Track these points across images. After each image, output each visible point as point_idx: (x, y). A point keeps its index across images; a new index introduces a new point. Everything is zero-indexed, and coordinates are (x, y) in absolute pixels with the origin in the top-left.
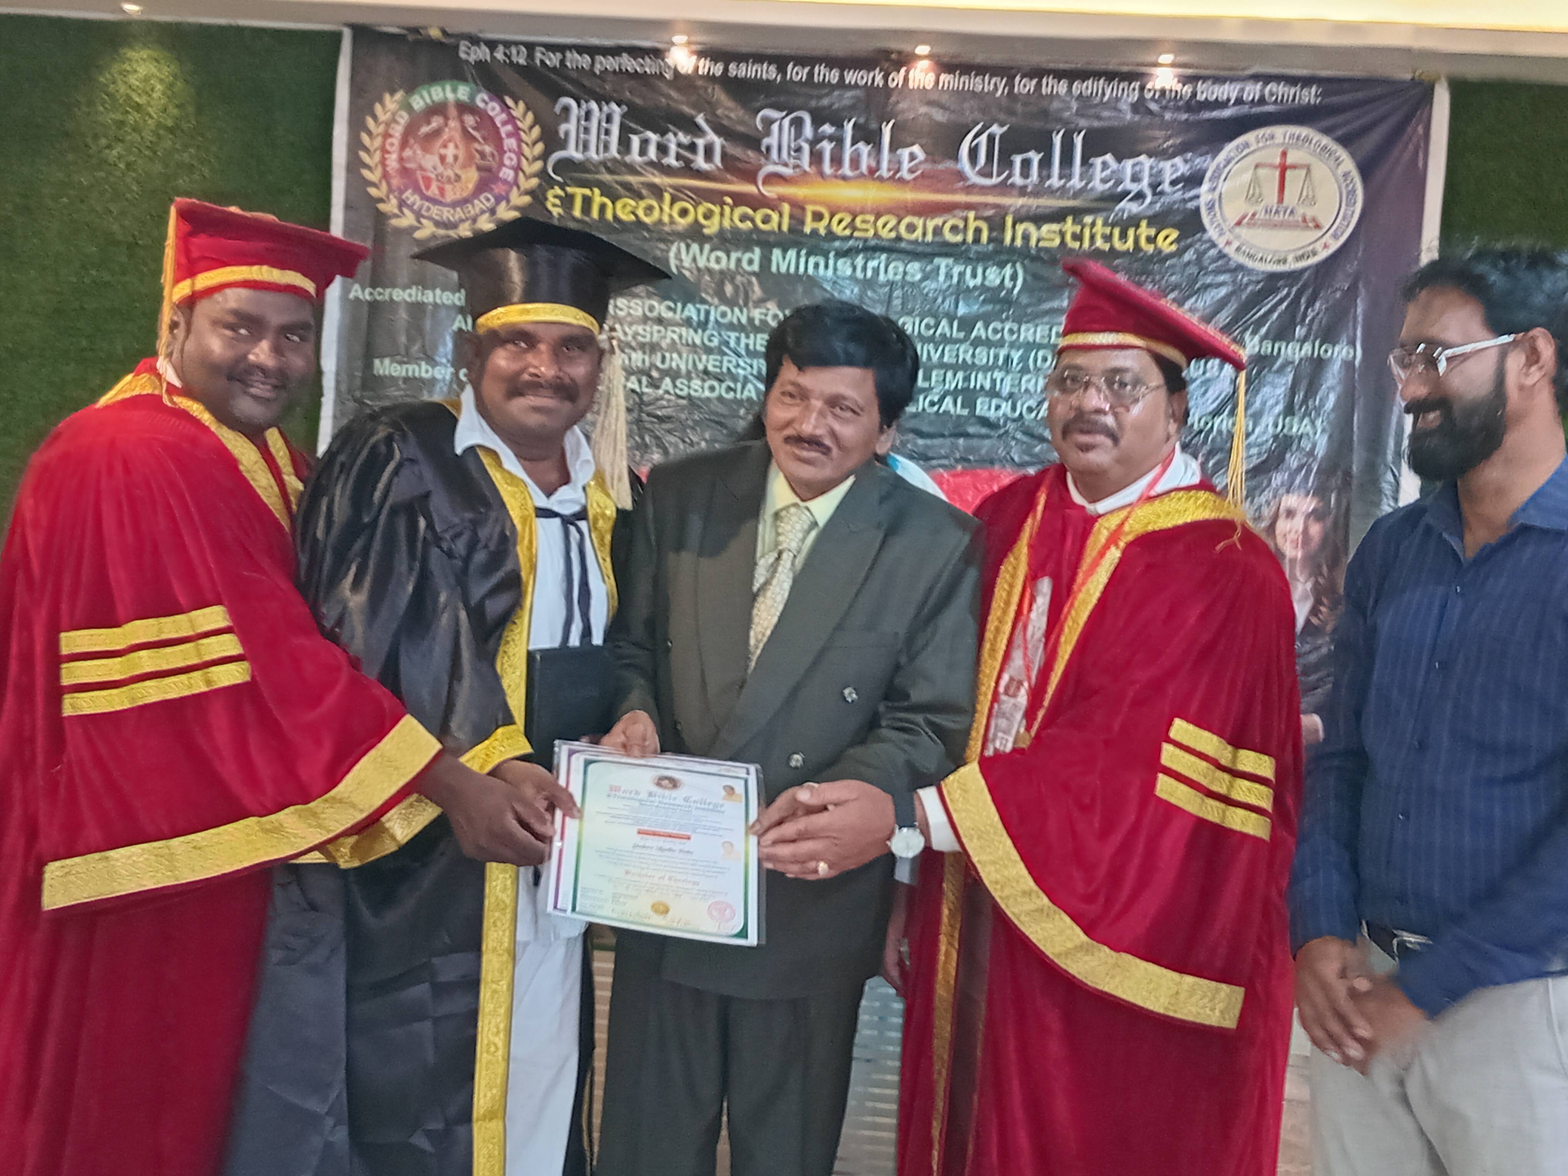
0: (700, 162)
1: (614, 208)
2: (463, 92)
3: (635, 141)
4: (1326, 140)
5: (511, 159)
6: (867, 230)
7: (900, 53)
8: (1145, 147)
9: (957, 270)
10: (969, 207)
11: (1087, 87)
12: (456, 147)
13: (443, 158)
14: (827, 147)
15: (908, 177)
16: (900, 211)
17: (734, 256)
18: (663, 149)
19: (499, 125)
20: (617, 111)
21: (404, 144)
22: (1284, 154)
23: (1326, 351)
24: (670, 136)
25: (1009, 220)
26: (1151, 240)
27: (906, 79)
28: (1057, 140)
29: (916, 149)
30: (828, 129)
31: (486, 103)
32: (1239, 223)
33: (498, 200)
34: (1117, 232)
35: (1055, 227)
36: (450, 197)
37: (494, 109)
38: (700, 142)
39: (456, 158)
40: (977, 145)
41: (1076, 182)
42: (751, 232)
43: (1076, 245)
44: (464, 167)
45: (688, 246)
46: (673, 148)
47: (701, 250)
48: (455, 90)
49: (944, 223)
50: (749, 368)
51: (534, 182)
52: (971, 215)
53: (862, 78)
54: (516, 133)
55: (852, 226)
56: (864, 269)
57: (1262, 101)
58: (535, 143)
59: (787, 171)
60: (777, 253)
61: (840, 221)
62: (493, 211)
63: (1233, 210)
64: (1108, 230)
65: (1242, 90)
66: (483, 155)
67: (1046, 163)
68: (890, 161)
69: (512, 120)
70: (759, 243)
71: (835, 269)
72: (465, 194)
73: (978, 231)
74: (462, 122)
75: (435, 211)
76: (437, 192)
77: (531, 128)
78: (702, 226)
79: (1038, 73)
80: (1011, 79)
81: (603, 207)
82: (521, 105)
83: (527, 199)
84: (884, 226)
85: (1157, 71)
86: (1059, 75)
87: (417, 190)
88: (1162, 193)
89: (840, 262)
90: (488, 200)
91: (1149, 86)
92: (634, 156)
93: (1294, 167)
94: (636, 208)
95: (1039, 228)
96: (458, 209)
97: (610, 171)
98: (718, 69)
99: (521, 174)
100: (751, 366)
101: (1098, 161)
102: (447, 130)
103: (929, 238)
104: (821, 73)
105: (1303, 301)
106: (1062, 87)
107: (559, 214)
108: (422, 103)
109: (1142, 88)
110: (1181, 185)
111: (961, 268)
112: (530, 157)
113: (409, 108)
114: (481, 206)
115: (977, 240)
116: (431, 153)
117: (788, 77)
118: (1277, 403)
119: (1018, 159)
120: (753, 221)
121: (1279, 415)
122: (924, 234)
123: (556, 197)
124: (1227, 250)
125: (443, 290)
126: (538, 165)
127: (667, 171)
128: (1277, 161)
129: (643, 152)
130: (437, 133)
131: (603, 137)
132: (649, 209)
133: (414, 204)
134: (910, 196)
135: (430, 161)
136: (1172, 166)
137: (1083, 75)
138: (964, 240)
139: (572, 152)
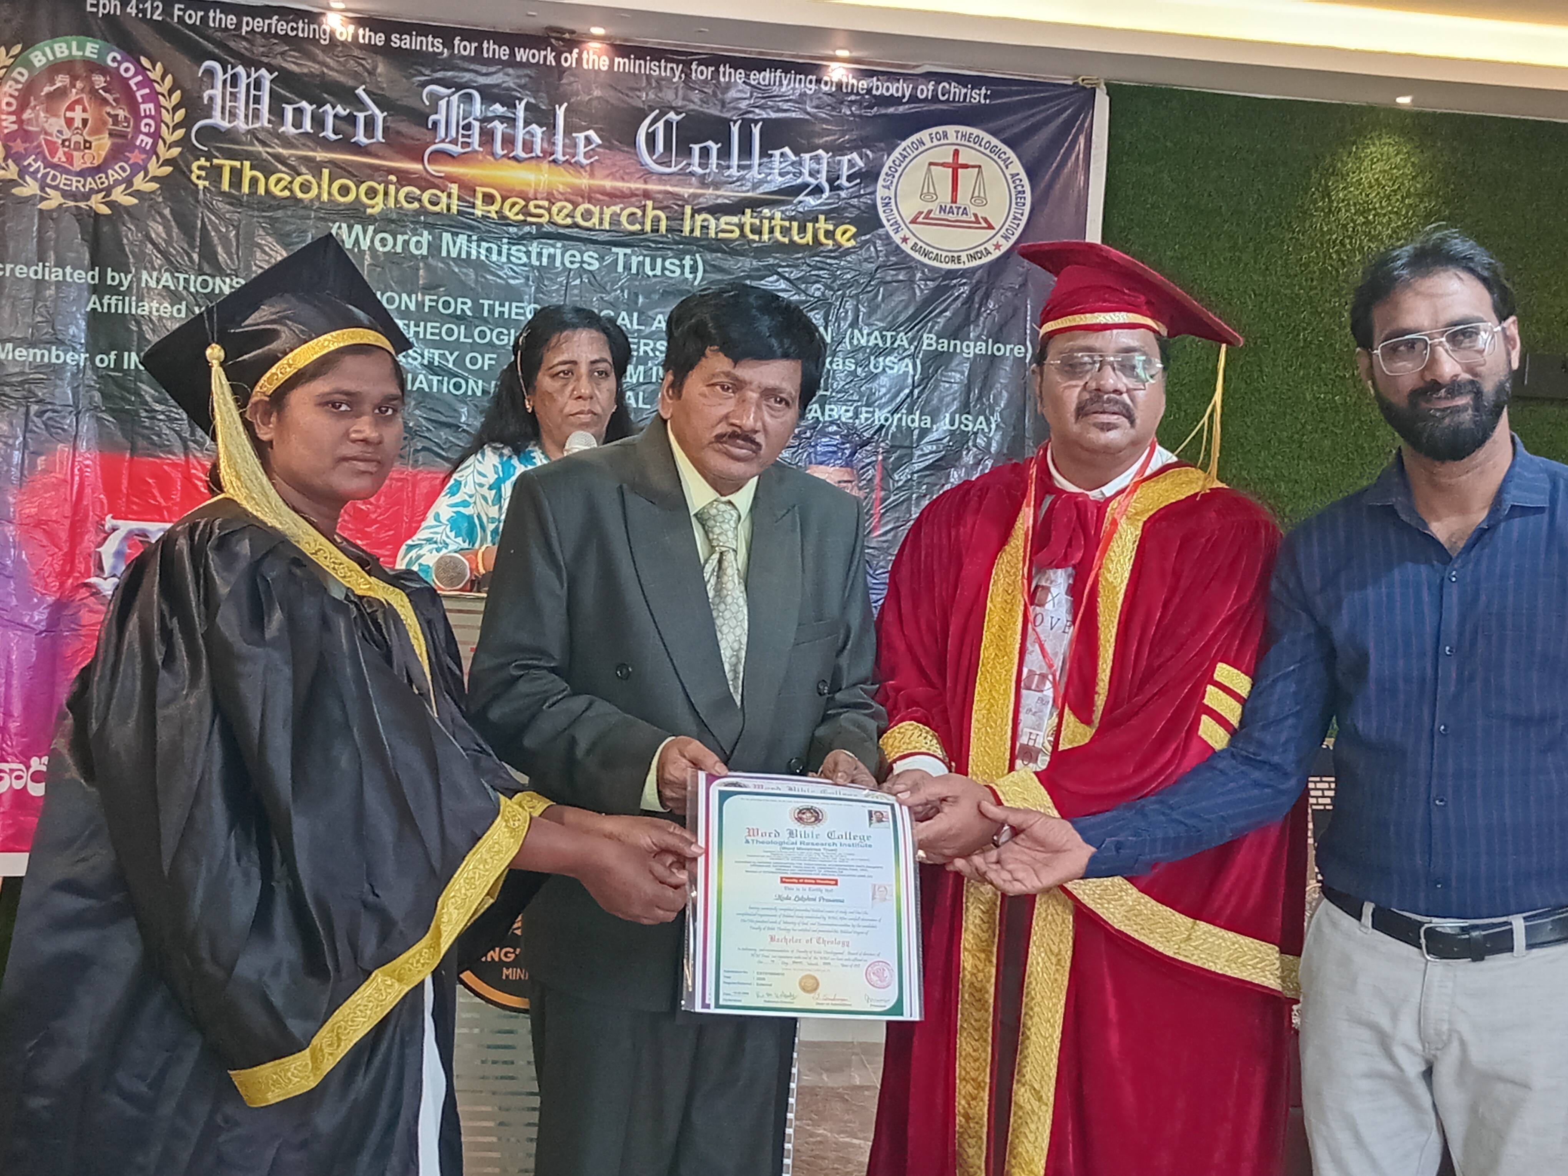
0: (361, 137)
1: (266, 184)
2: (91, 49)
3: (289, 110)
4: (995, 141)
5: (150, 125)
6: (540, 216)
7: (572, 32)
8: (821, 141)
9: (634, 260)
10: (647, 195)
11: (765, 77)
12: (84, 110)
13: (69, 122)
14: (499, 128)
15: (585, 162)
16: (576, 196)
17: (400, 238)
18: (318, 121)
19: (135, 88)
20: (267, 77)
21: (23, 105)
22: (956, 153)
23: (999, 349)
24: (328, 107)
25: (688, 210)
26: (829, 234)
27: (579, 60)
28: (735, 129)
29: (591, 133)
30: (499, 109)
31: (120, 63)
32: (914, 221)
33: (136, 169)
34: (795, 224)
35: (735, 219)
36: (78, 165)
37: (127, 69)
38: (361, 116)
39: (85, 122)
40: (654, 131)
41: (754, 174)
42: (417, 213)
43: (756, 237)
44: (93, 132)
45: (350, 228)
46: (330, 122)
47: (365, 232)
48: (82, 47)
49: (622, 210)
50: (419, 358)
51: (176, 151)
52: (650, 203)
53: (534, 56)
54: (153, 97)
55: (525, 211)
56: (540, 254)
57: (935, 99)
58: (175, 109)
59: (457, 149)
60: (447, 237)
61: (513, 205)
62: (129, 182)
63: (909, 207)
64: (787, 224)
65: (915, 88)
66: (116, 121)
67: (724, 153)
68: (564, 146)
69: (148, 82)
70: (429, 226)
71: (509, 255)
72: (96, 163)
73: (656, 220)
74: (92, 84)
75: (61, 180)
76: (64, 159)
77: (171, 92)
78: (366, 206)
79: (714, 61)
80: (687, 64)
81: (254, 181)
82: (159, 66)
83: (169, 169)
84: (560, 211)
85: (833, 65)
86: (736, 63)
87: (40, 155)
88: (839, 188)
89: (514, 248)
90: (124, 170)
91: (826, 78)
92: (288, 128)
93: (966, 166)
94: (291, 183)
95: (718, 219)
96: (89, 179)
97: (264, 144)
98: (379, 39)
99: (161, 142)
100: (423, 357)
101: (777, 153)
102: (74, 91)
103: (606, 226)
104: (490, 48)
105: (977, 299)
106: (739, 76)
107: (205, 187)
108: (44, 60)
109: (818, 81)
110: (858, 181)
111: (641, 258)
112: (171, 125)
113: (29, 65)
114: (116, 176)
115: (655, 230)
116: (56, 115)
117: (456, 52)
118: (954, 400)
119: (696, 148)
120: (420, 201)
121: (955, 412)
122: (601, 223)
123: (200, 168)
124: (903, 246)
125: (74, 269)
126: (180, 133)
127: (326, 145)
128: (950, 160)
129: (298, 124)
130: (62, 92)
131: (251, 106)
132: (305, 187)
133: (37, 170)
134: (584, 181)
135: (55, 124)
136: (849, 161)
137: (760, 65)
138: (643, 230)
139: (217, 120)
